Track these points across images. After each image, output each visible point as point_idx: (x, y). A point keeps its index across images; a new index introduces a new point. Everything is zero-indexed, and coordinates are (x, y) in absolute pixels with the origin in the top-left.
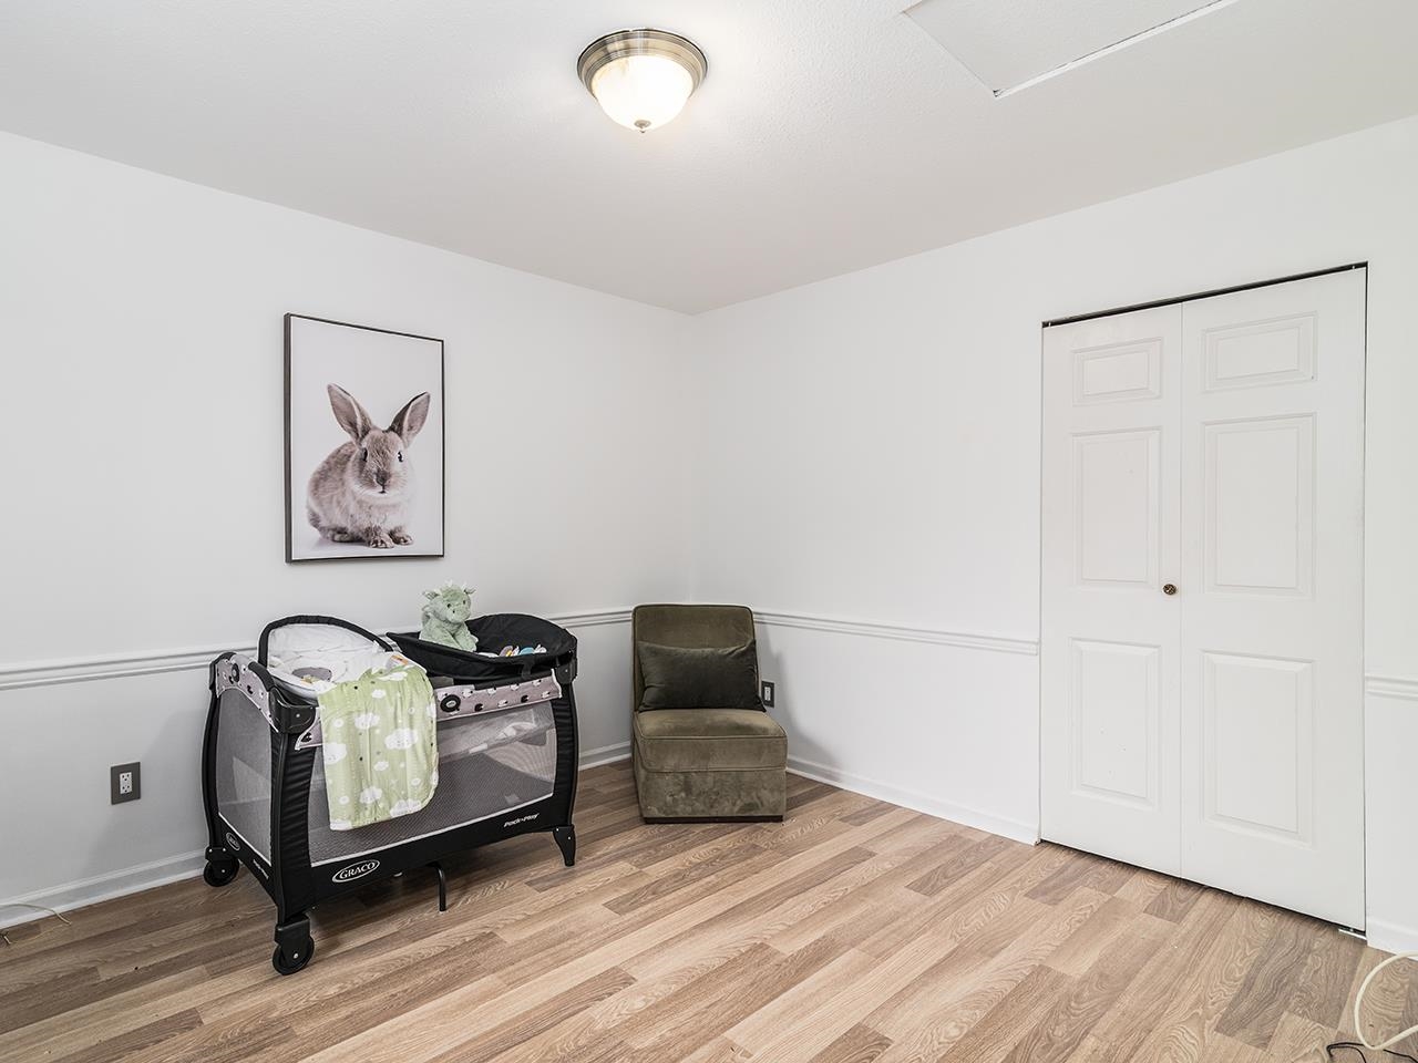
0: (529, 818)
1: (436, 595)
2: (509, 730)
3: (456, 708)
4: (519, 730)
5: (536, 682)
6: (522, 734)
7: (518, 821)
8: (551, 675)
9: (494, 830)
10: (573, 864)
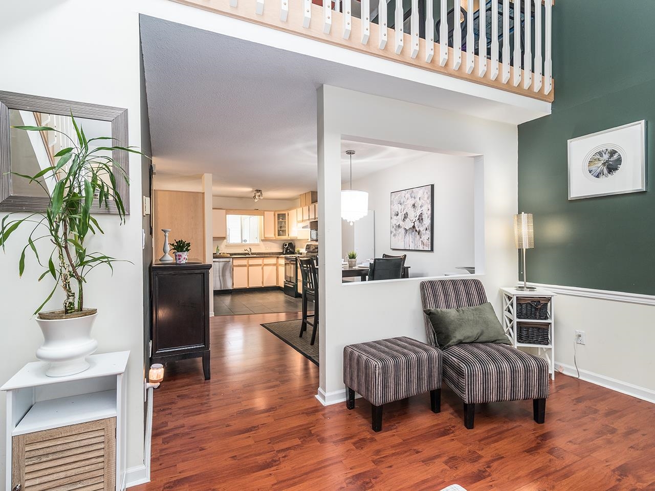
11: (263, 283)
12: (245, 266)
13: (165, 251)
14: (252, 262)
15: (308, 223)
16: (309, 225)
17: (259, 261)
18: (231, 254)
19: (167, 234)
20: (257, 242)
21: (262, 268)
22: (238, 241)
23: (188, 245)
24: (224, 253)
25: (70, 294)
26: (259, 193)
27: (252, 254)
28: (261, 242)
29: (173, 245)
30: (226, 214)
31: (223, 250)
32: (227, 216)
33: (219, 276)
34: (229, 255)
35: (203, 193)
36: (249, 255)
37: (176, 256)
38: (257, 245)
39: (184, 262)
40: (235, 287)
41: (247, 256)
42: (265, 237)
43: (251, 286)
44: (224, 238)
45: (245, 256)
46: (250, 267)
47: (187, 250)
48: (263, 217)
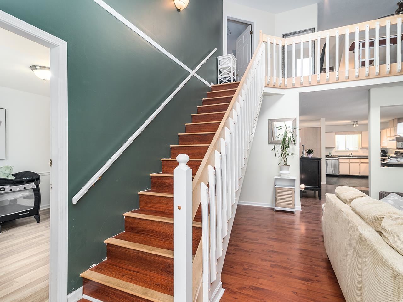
0: (26, 213)
1: (2, 168)
2: (20, 195)
3: (4, 190)
4: (23, 195)
5: (28, 184)
6: (24, 196)
7: (23, 214)
8: (32, 183)
9: (17, 216)
10: (39, 222)
11: (360, 173)
12: (347, 163)
13: (303, 153)
14: (352, 160)
15: (395, 138)
16: (395, 139)
17: (358, 160)
18: (338, 156)
19: (304, 147)
20: (357, 149)
21: (360, 165)
22: (344, 149)
23: (313, 151)
24: (334, 156)
25: (284, 161)
26: (356, 123)
27: (353, 156)
28: (360, 150)
29: (307, 151)
30: (335, 134)
31: (333, 153)
32: (336, 136)
33: (332, 167)
34: (337, 157)
35: (321, 127)
36: (351, 157)
37: (308, 155)
38: (357, 151)
39: (311, 157)
40: (340, 174)
41: (349, 157)
42: (362, 147)
43: (351, 174)
44: (334, 147)
45: (348, 157)
46: (350, 164)
47: (312, 153)
48: (361, 135)
